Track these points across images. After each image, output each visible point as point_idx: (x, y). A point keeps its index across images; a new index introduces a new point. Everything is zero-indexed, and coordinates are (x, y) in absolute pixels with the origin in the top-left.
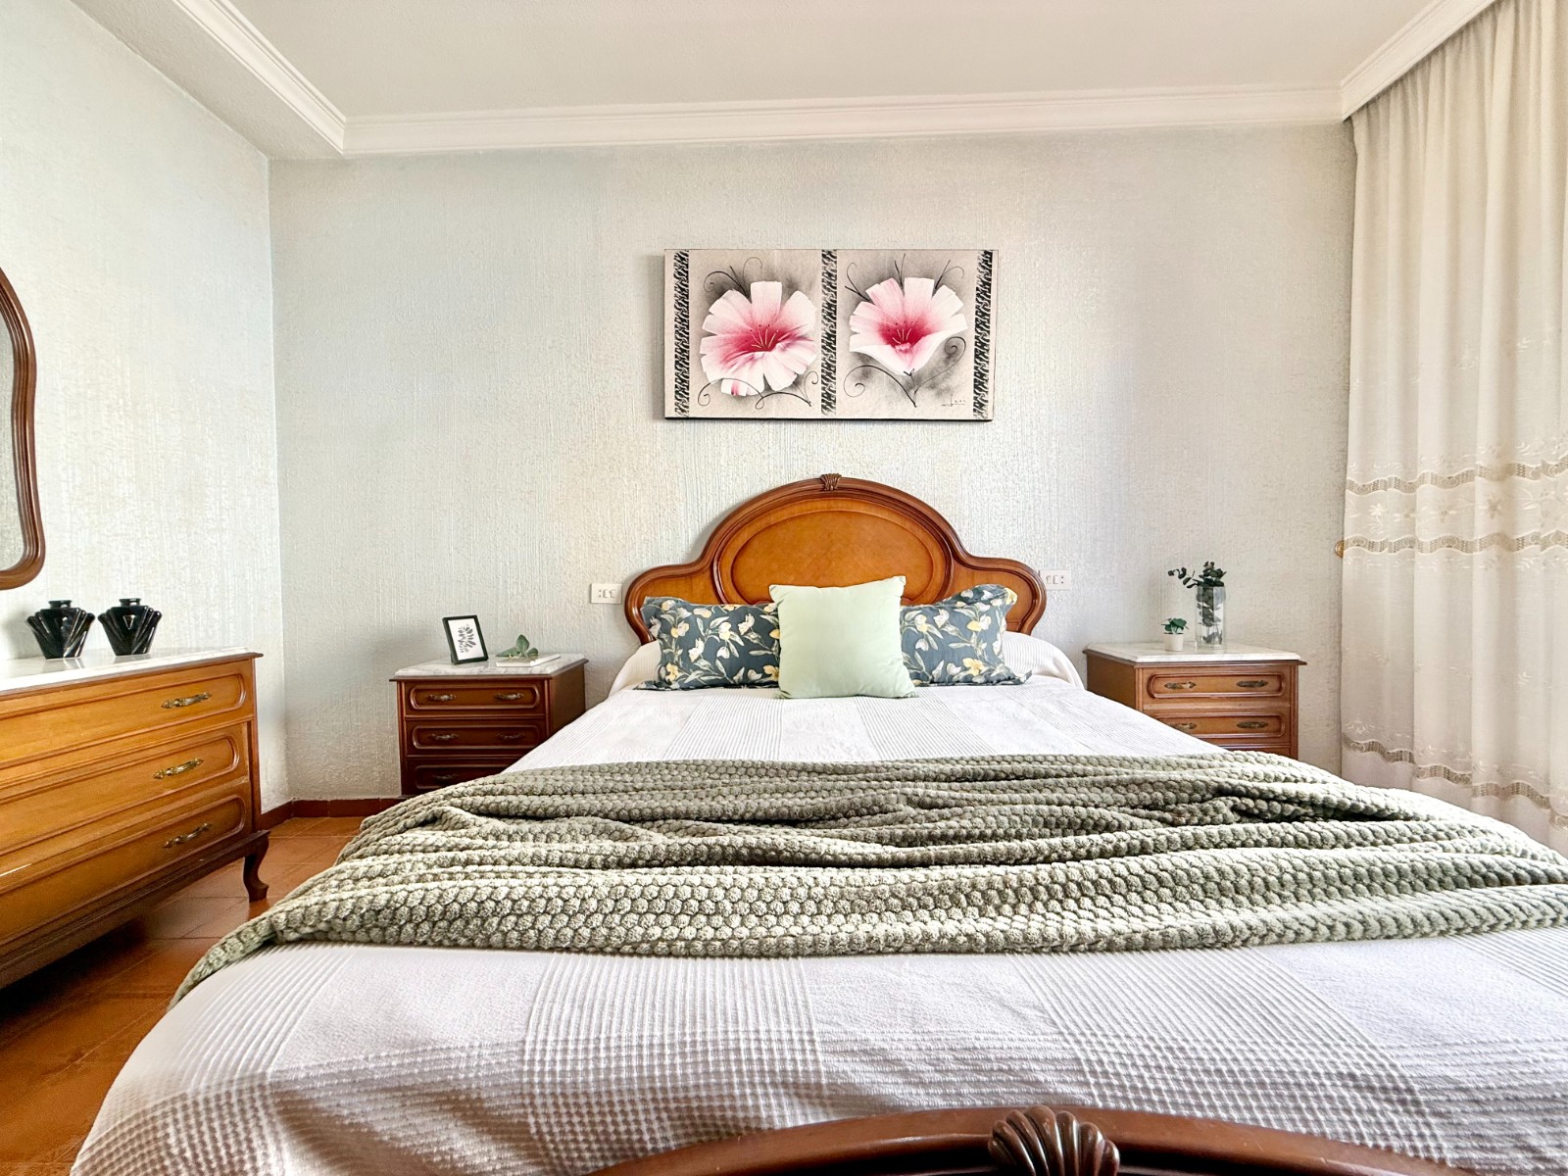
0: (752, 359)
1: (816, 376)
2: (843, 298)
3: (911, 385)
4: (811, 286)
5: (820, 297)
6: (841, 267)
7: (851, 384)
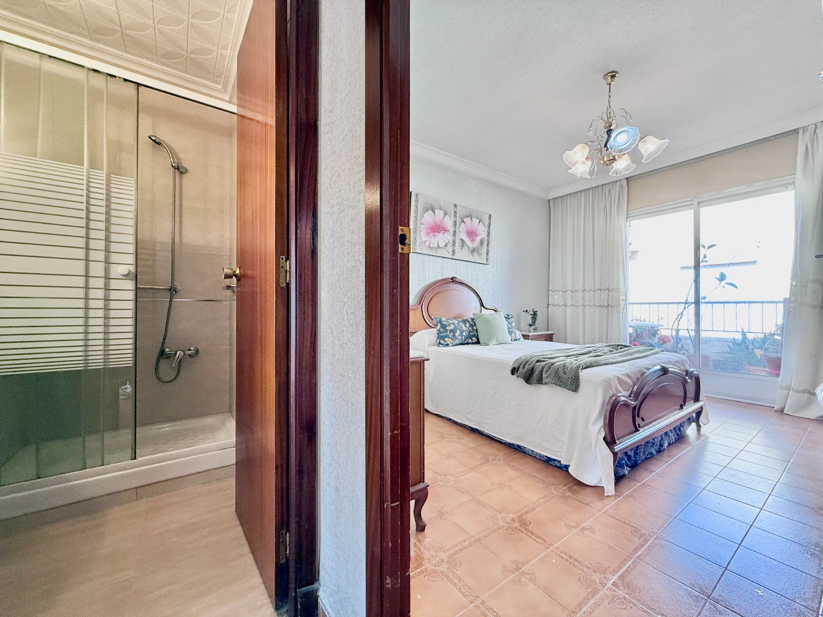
0: (434, 235)
1: (451, 244)
2: (458, 220)
3: (473, 251)
4: (451, 214)
5: (453, 219)
6: (458, 210)
7: (459, 248)
